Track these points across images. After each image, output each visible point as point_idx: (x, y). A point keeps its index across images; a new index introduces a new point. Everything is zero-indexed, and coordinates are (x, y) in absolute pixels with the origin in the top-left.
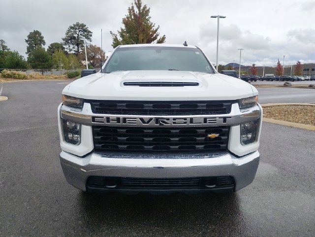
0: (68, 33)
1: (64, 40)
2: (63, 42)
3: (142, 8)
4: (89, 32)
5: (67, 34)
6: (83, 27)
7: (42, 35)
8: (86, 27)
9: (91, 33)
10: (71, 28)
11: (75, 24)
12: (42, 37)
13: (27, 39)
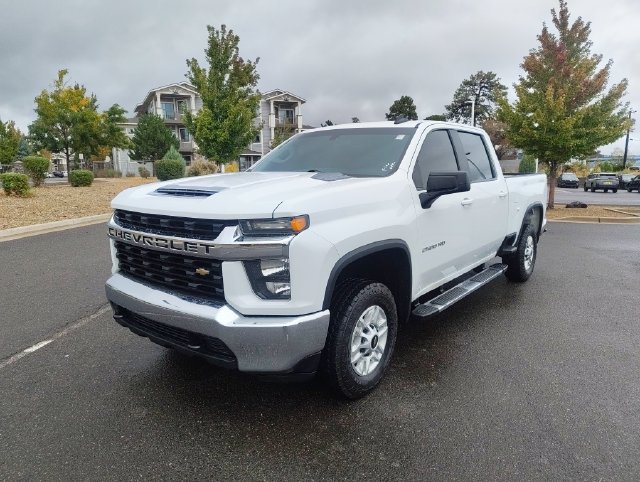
0: (459, 94)
1: (448, 108)
2: (447, 112)
3: (570, 27)
4: (502, 87)
5: (456, 96)
6: (489, 79)
7: (414, 103)
8: (496, 78)
9: (505, 88)
10: (466, 83)
11: (475, 73)
12: (414, 108)
13: (389, 112)
